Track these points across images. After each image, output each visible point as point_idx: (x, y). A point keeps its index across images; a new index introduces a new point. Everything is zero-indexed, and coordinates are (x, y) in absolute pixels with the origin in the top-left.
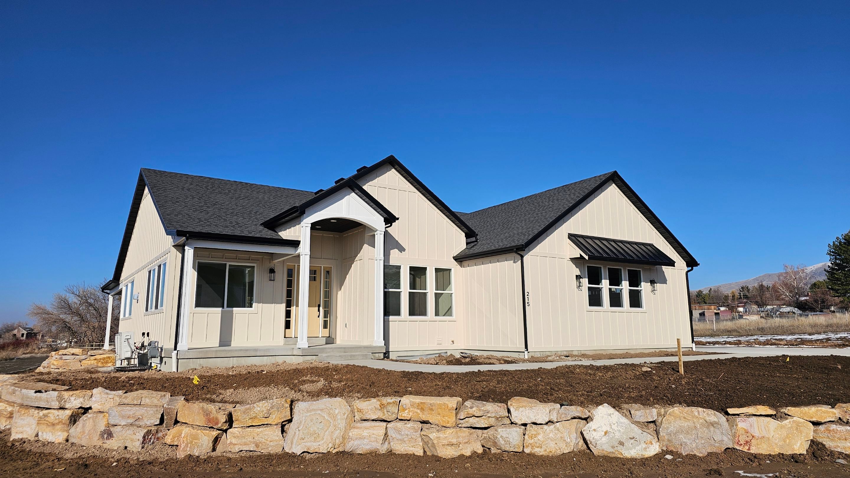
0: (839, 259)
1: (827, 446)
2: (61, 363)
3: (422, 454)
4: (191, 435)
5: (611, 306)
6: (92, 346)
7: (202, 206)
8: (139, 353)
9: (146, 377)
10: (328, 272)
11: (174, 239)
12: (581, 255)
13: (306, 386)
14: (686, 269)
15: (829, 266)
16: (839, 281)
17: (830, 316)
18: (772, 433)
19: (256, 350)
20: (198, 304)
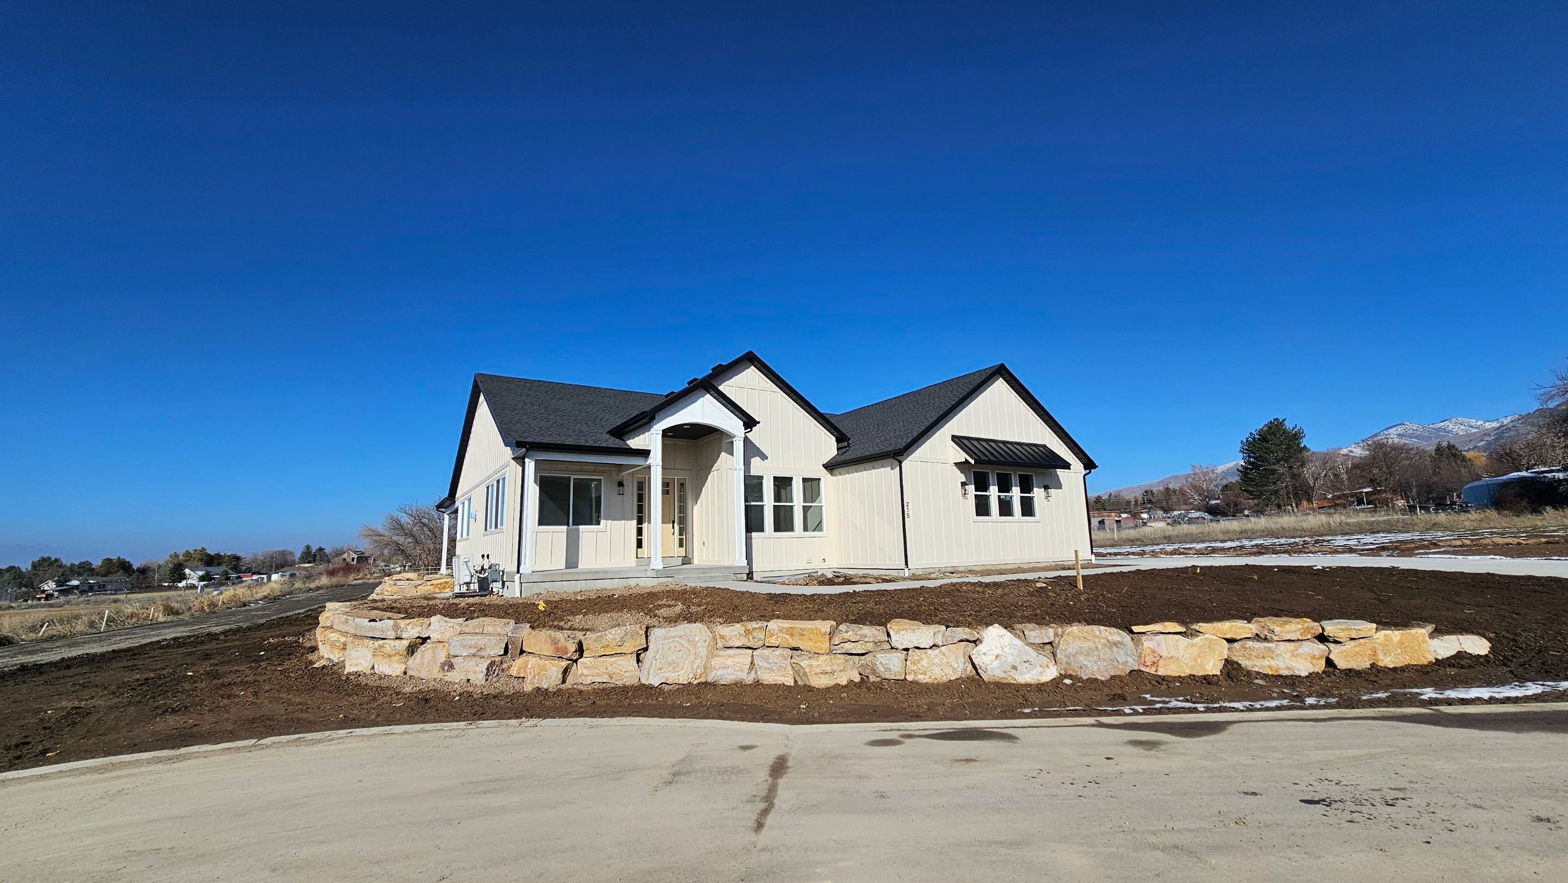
0: (1253, 457)
1: (1243, 665)
2: (395, 589)
3: (792, 684)
4: (539, 666)
5: (1001, 515)
6: (428, 570)
7: (542, 414)
8: (479, 577)
9: (487, 603)
10: (682, 485)
11: (513, 450)
12: (966, 459)
13: (662, 611)
14: (1084, 472)
15: (1242, 466)
16: (1254, 481)
17: (1244, 520)
18: (1182, 652)
19: (606, 572)
20: (542, 522)
